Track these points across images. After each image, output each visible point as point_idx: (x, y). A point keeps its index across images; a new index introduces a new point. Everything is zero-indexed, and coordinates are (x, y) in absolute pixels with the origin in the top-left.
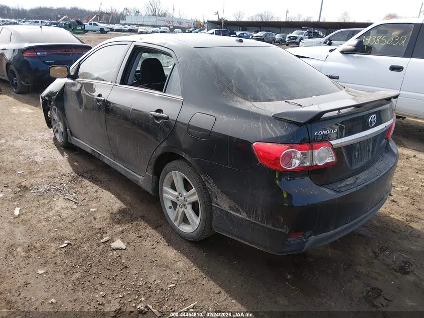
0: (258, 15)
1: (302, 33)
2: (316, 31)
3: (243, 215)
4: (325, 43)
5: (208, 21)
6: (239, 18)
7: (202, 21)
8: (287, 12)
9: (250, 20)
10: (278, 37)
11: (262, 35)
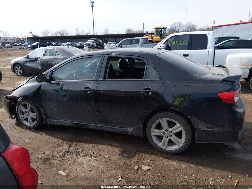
0: (58, 32)
1: (92, 42)
2: (99, 40)
3: (216, 129)
4: (119, 46)
5: (27, 38)
6: (46, 35)
7: (21, 38)
8: (77, 30)
9: (53, 36)
10: (78, 44)
11: (69, 44)
